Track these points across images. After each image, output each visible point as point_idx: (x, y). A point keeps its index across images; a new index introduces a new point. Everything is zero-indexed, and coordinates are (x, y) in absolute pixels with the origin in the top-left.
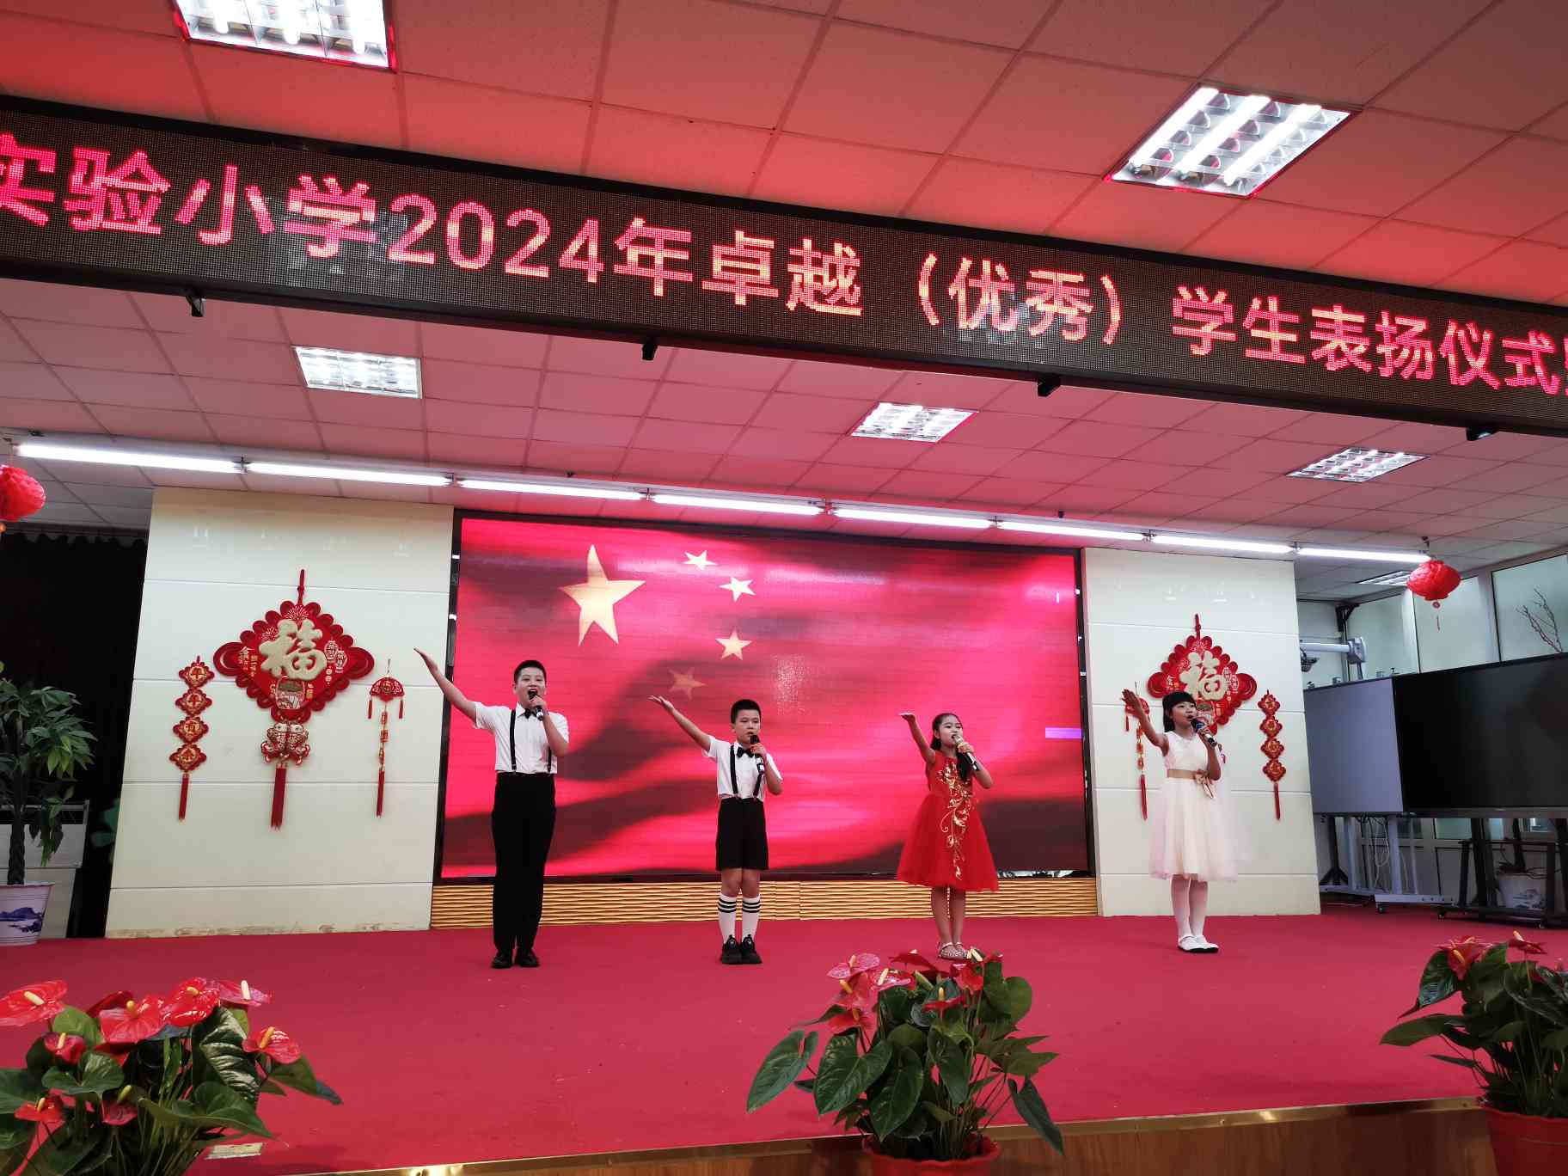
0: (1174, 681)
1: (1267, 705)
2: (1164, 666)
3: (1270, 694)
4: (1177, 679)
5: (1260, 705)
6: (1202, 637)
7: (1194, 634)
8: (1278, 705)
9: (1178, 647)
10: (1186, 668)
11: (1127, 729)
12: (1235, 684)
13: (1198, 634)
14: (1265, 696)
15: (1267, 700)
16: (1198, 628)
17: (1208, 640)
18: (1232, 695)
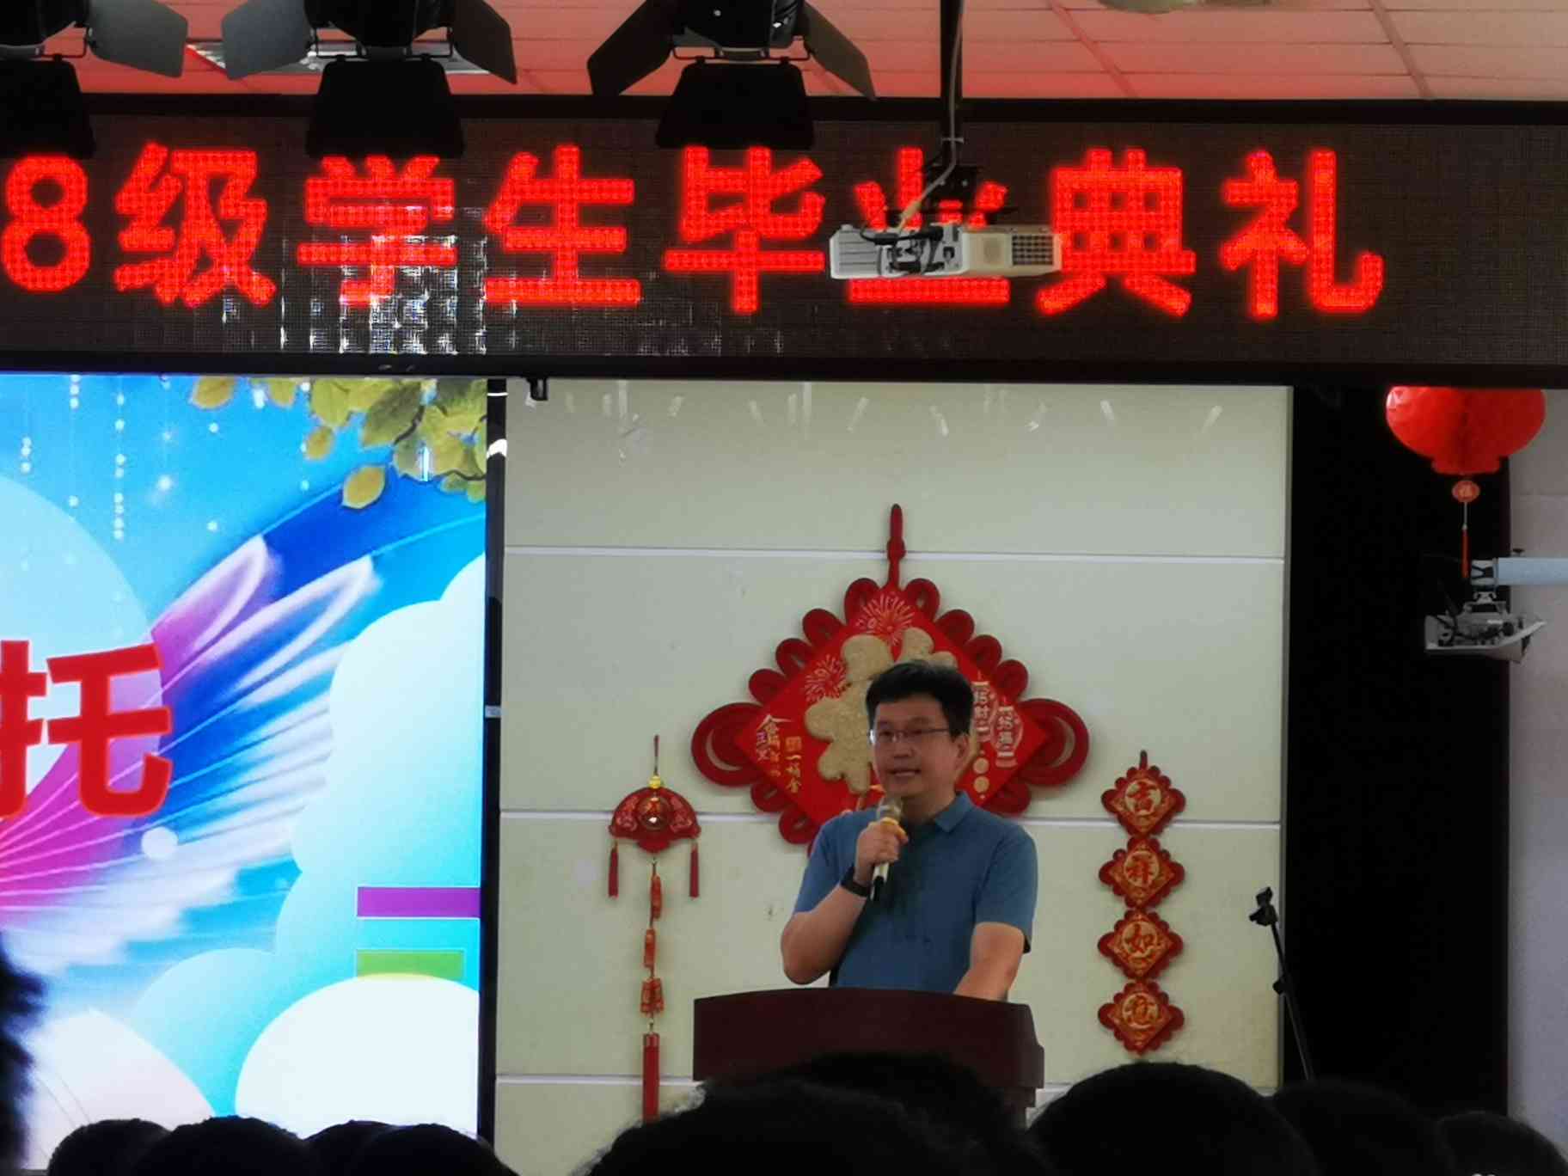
0: (784, 731)
1: (1130, 803)
2: (759, 681)
3: (1151, 763)
4: (795, 725)
5: (1108, 799)
6: (903, 583)
7: (878, 574)
8: (1177, 802)
9: (816, 621)
10: (833, 687)
11: (613, 890)
12: (1006, 737)
13: (894, 574)
14: (1132, 772)
15: (1133, 787)
16: (896, 550)
17: (924, 591)
18: (991, 773)
